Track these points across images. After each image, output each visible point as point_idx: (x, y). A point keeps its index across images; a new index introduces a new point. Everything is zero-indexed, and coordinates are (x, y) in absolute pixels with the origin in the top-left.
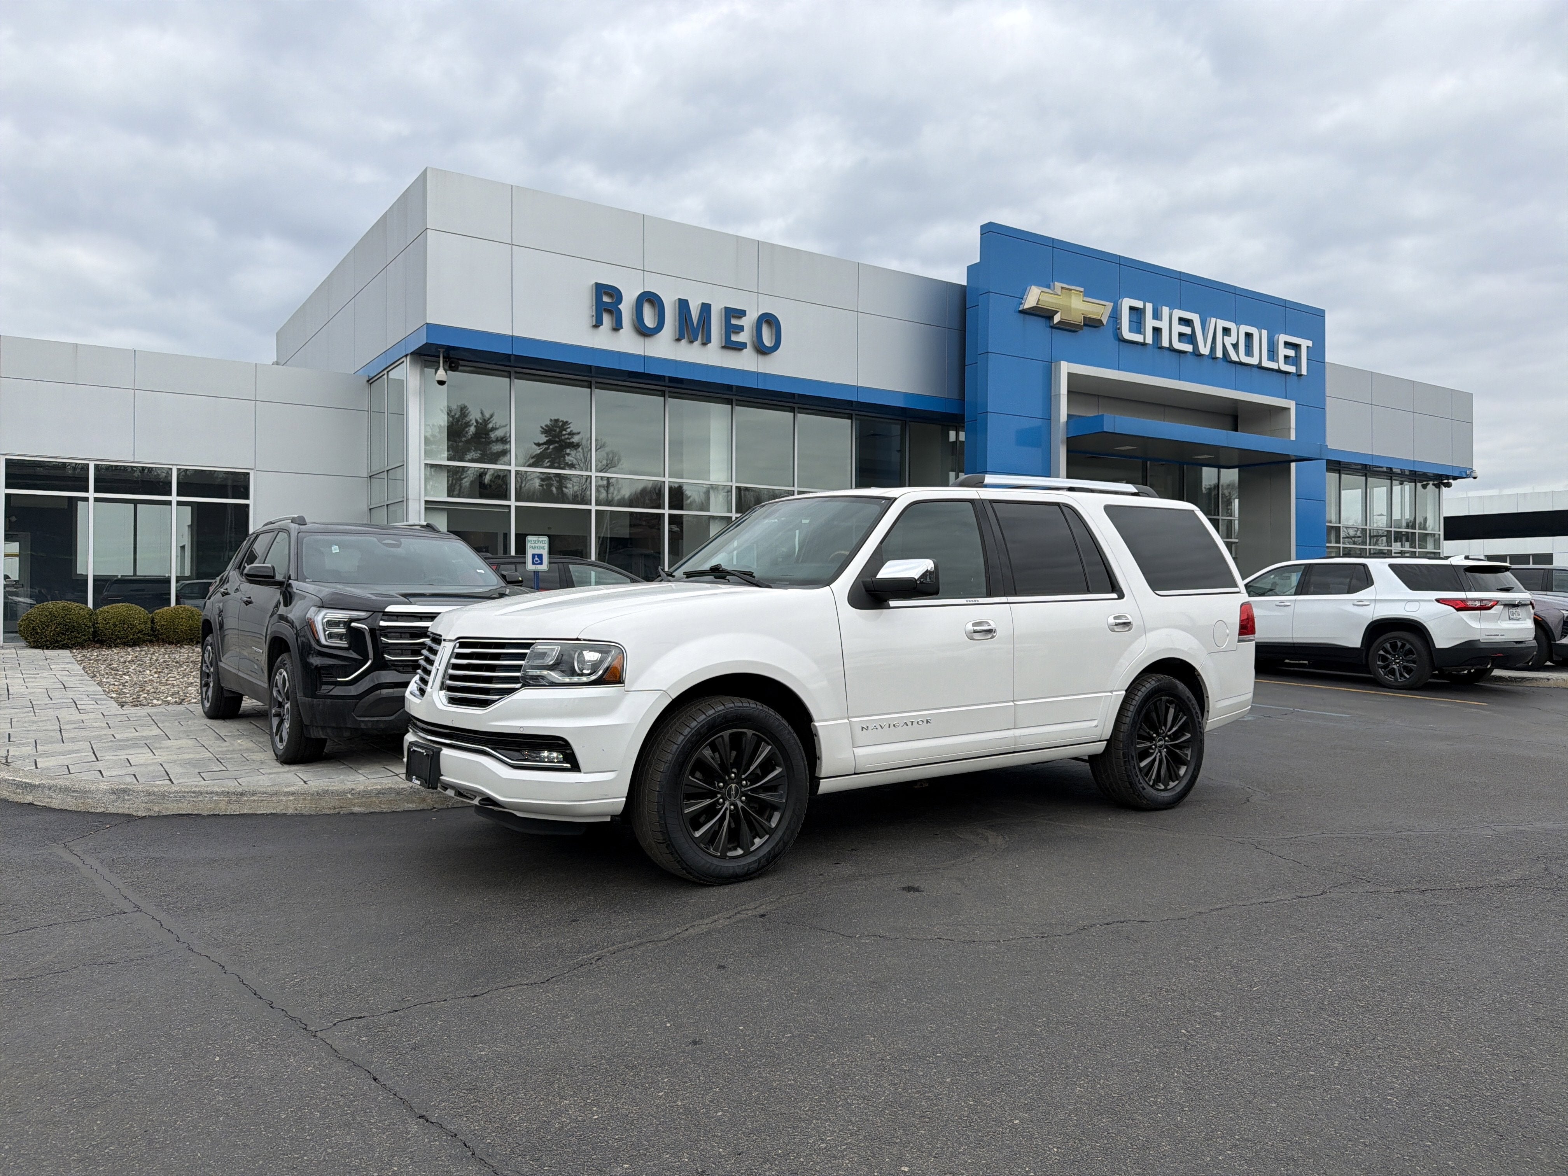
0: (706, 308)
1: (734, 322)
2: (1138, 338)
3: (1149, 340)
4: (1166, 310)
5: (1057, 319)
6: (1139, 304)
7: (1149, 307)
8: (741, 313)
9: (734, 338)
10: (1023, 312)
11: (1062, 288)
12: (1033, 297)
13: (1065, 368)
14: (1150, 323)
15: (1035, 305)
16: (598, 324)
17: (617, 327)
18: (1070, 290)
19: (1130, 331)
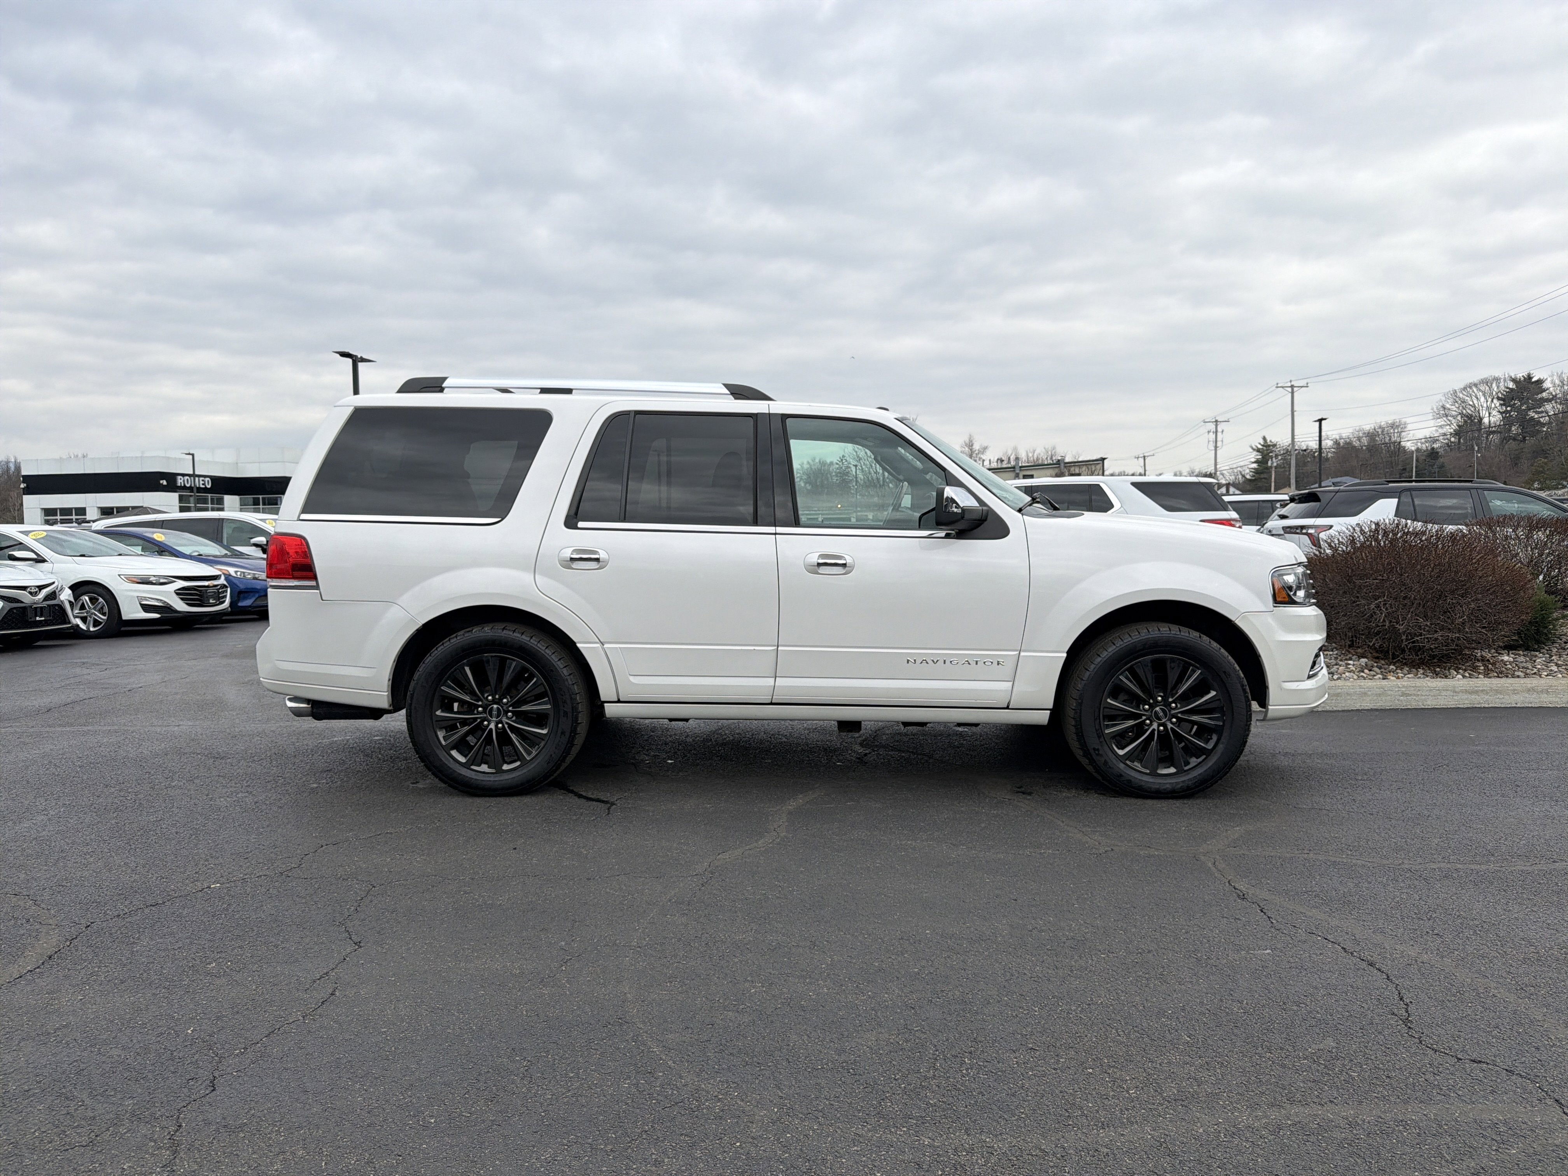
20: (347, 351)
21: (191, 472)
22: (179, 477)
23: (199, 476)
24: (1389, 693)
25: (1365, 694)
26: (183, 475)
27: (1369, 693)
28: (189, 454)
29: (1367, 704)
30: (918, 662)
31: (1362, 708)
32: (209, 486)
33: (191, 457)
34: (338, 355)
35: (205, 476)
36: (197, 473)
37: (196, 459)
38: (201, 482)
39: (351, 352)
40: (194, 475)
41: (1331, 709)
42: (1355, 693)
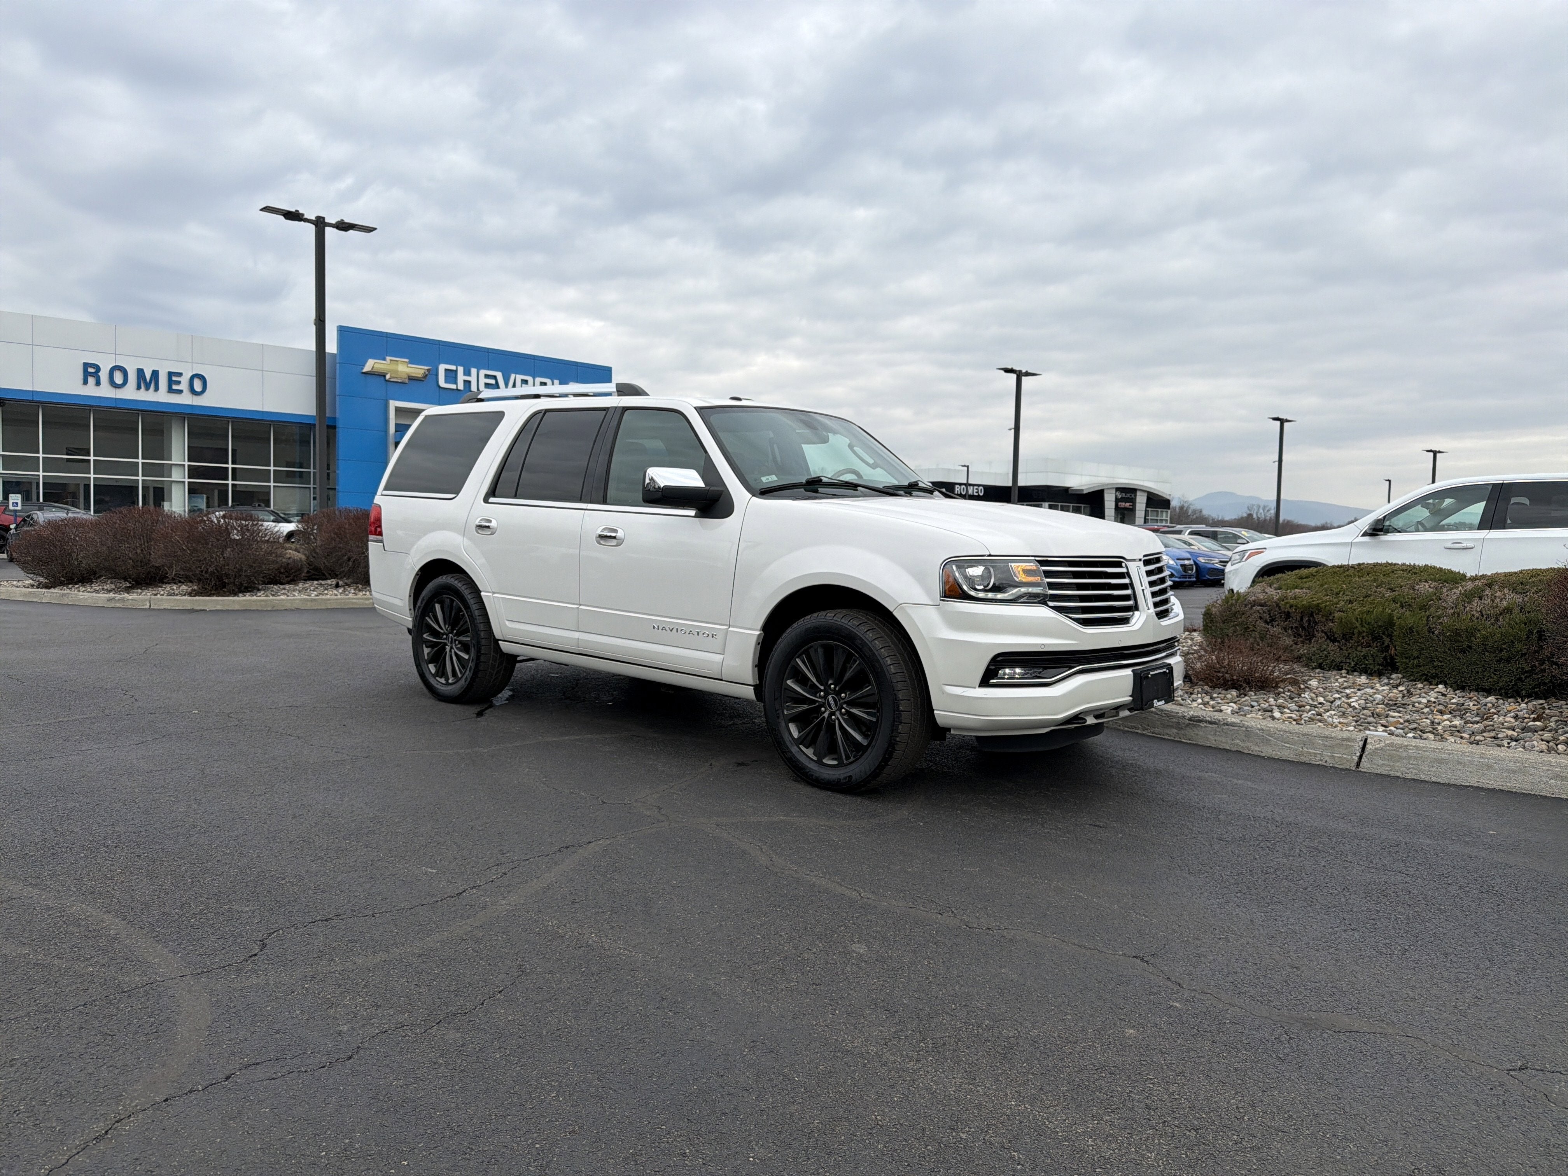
0: (155, 374)
1: (174, 378)
2: (453, 386)
3: (461, 386)
4: (474, 371)
5: (388, 377)
6: (453, 367)
7: (461, 370)
8: (180, 375)
9: (175, 387)
10: (365, 373)
11: (391, 360)
12: (370, 365)
13: (393, 404)
14: (461, 377)
15: (370, 370)
16: (85, 382)
17: (98, 383)
18: (397, 361)
19: (446, 382)
20: (1010, 367)
21: (965, 482)
22: (957, 486)
23: (973, 485)
24: (1532, 771)
25: (1489, 767)
26: (960, 484)
27: (1496, 766)
28: (965, 466)
29: (1489, 781)
30: (661, 628)
31: (1480, 785)
32: (981, 494)
33: (966, 468)
34: (1002, 372)
35: (979, 485)
36: (970, 482)
37: (970, 469)
38: (975, 491)
39: (1015, 368)
40: (967, 485)
41: (1427, 779)
42: (1471, 763)
